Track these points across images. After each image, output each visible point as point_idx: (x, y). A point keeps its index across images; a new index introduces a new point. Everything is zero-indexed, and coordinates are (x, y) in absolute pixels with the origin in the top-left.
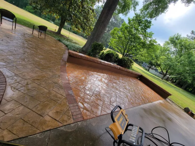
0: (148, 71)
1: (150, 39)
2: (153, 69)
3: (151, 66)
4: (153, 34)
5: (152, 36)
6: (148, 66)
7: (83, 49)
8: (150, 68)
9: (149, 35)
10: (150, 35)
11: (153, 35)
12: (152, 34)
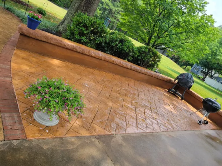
0: (203, 80)
1: (200, 14)
2: (211, 77)
3: (208, 72)
4: (207, 3)
5: (206, 8)
6: (202, 71)
7: (59, 29)
8: (206, 74)
9: (198, 6)
10: (200, 6)
11: (206, 5)
12: (204, 3)
